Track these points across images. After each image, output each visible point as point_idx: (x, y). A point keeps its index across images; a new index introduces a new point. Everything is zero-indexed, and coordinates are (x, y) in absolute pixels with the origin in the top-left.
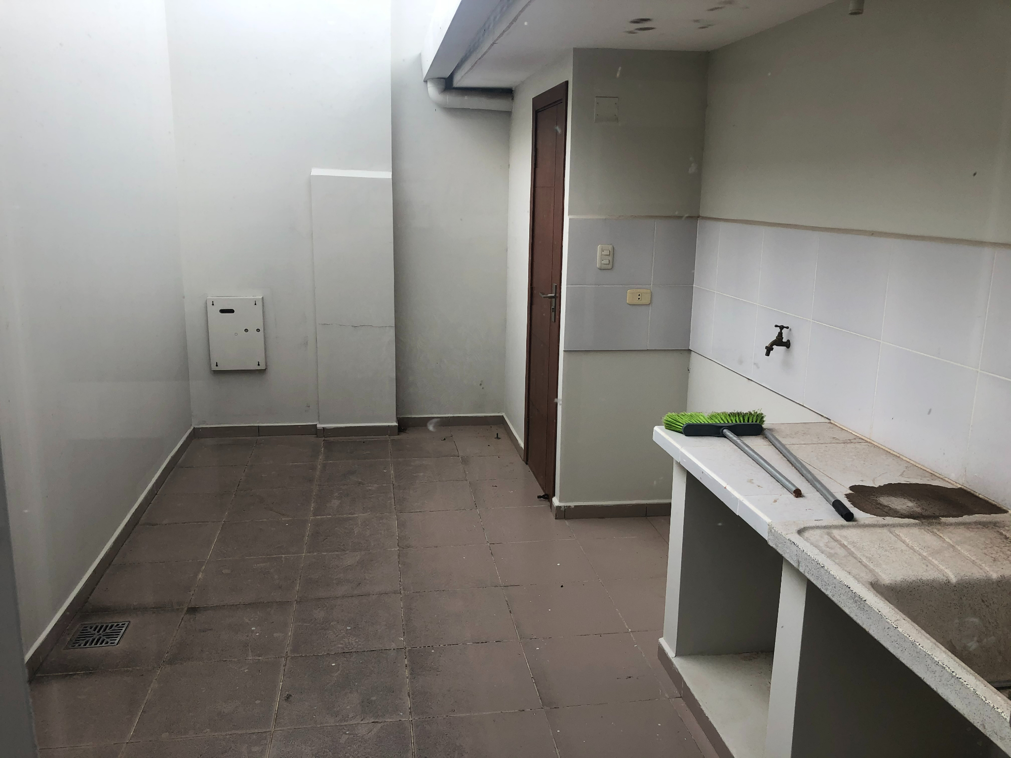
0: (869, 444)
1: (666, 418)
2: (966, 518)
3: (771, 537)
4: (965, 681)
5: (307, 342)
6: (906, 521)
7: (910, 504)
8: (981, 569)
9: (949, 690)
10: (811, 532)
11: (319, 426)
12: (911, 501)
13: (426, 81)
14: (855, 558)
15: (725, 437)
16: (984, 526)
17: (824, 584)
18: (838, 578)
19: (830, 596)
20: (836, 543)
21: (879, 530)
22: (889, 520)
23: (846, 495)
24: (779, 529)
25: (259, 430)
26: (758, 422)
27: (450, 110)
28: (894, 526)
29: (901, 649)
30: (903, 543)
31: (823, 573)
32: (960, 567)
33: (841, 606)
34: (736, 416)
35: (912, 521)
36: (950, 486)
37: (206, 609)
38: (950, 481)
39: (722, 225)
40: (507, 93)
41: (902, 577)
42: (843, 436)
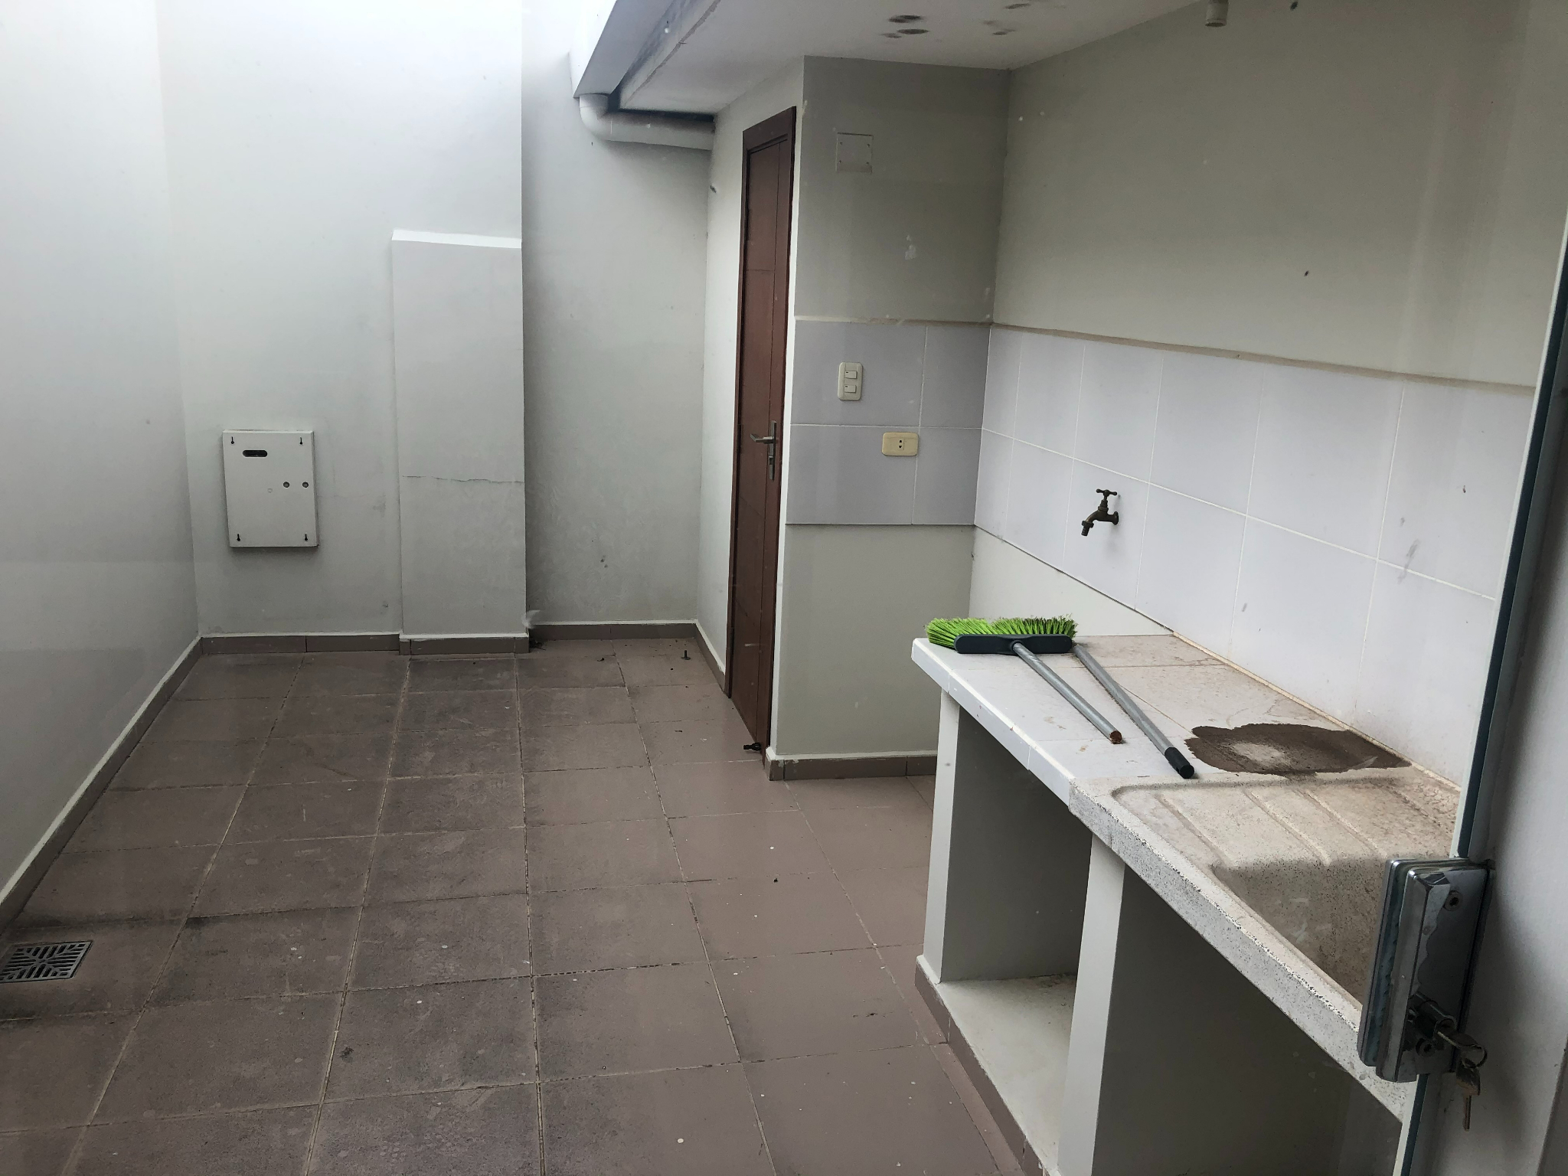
0: (1226, 668)
1: (931, 626)
2: (1352, 774)
3: (1073, 801)
4: (1327, 1001)
5: (384, 505)
6: (1269, 777)
7: (1277, 754)
8: (1367, 845)
9: (1306, 1014)
10: (1132, 794)
11: (403, 637)
12: (1278, 749)
13: (577, 98)
14: (1193, 831)
15: (1016, 655)
16: (1376, 784)
17: (1144, 867)
18: (1164, 859)
19: (1153, 886)
20: (1167, 810)
21: (1228, 791)
22: (1244, 777)
23: (1186, 740)
24: (1085, 789)
25: (308, 644)
26: (1066, 633)
27: (616, 145)
28: (1250, 785)
29: (1243, 958)
30: (1262, 809)
31: (1144, 851)
32: (1337, 842)
33: (1167, 899)
34: (1033, 624)
35: (1277, 777)
36: (1334, 728)
37: (216, 919)
38: (1334, 720)
39: (1026, 335)
40: (706, 121)
41: (1256, 857)
42: (1189, 656)
